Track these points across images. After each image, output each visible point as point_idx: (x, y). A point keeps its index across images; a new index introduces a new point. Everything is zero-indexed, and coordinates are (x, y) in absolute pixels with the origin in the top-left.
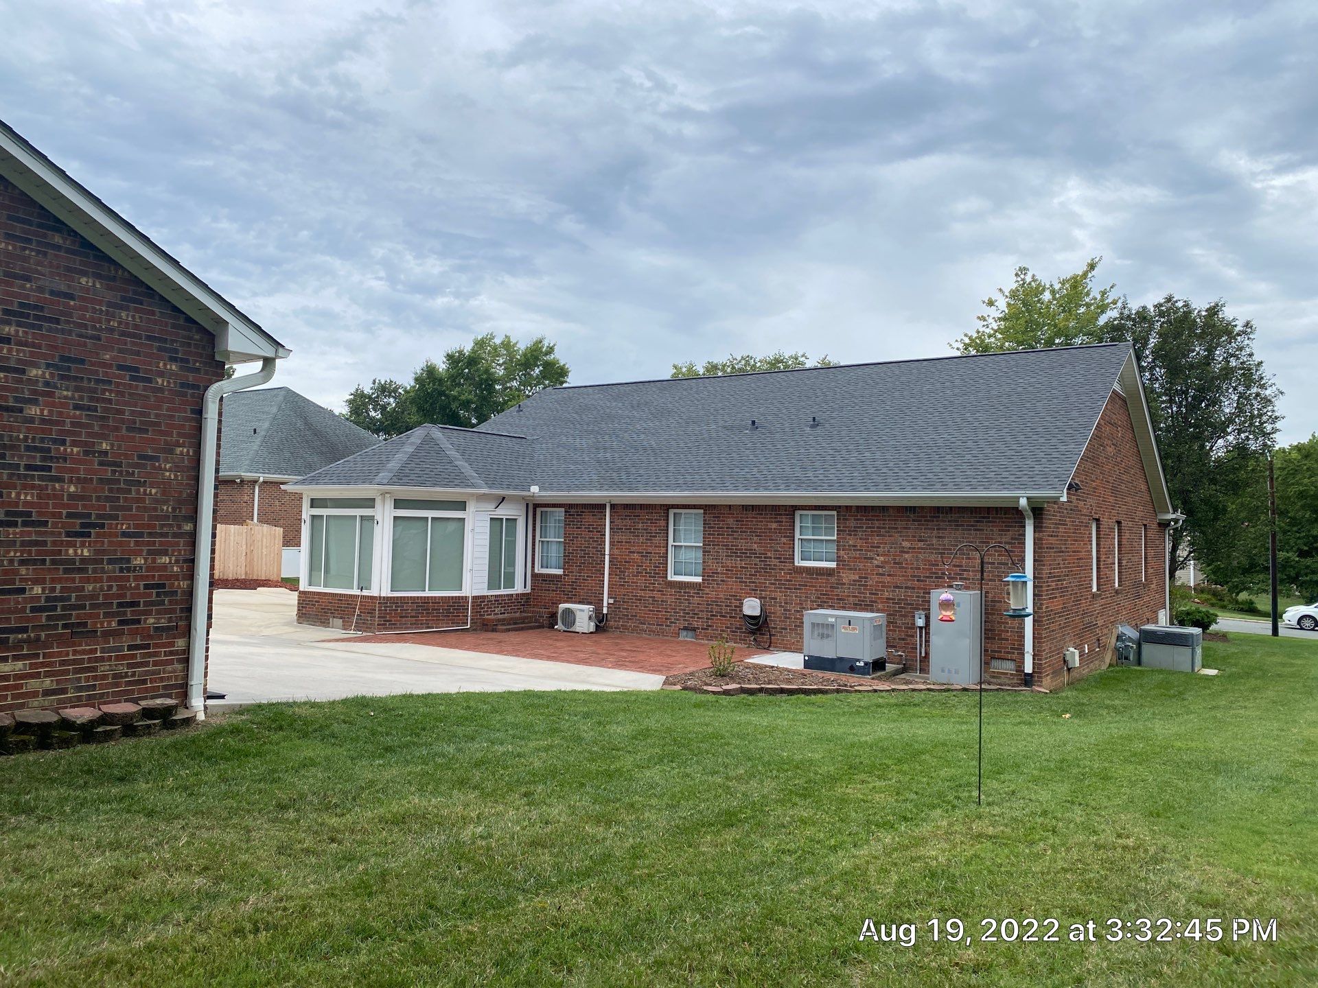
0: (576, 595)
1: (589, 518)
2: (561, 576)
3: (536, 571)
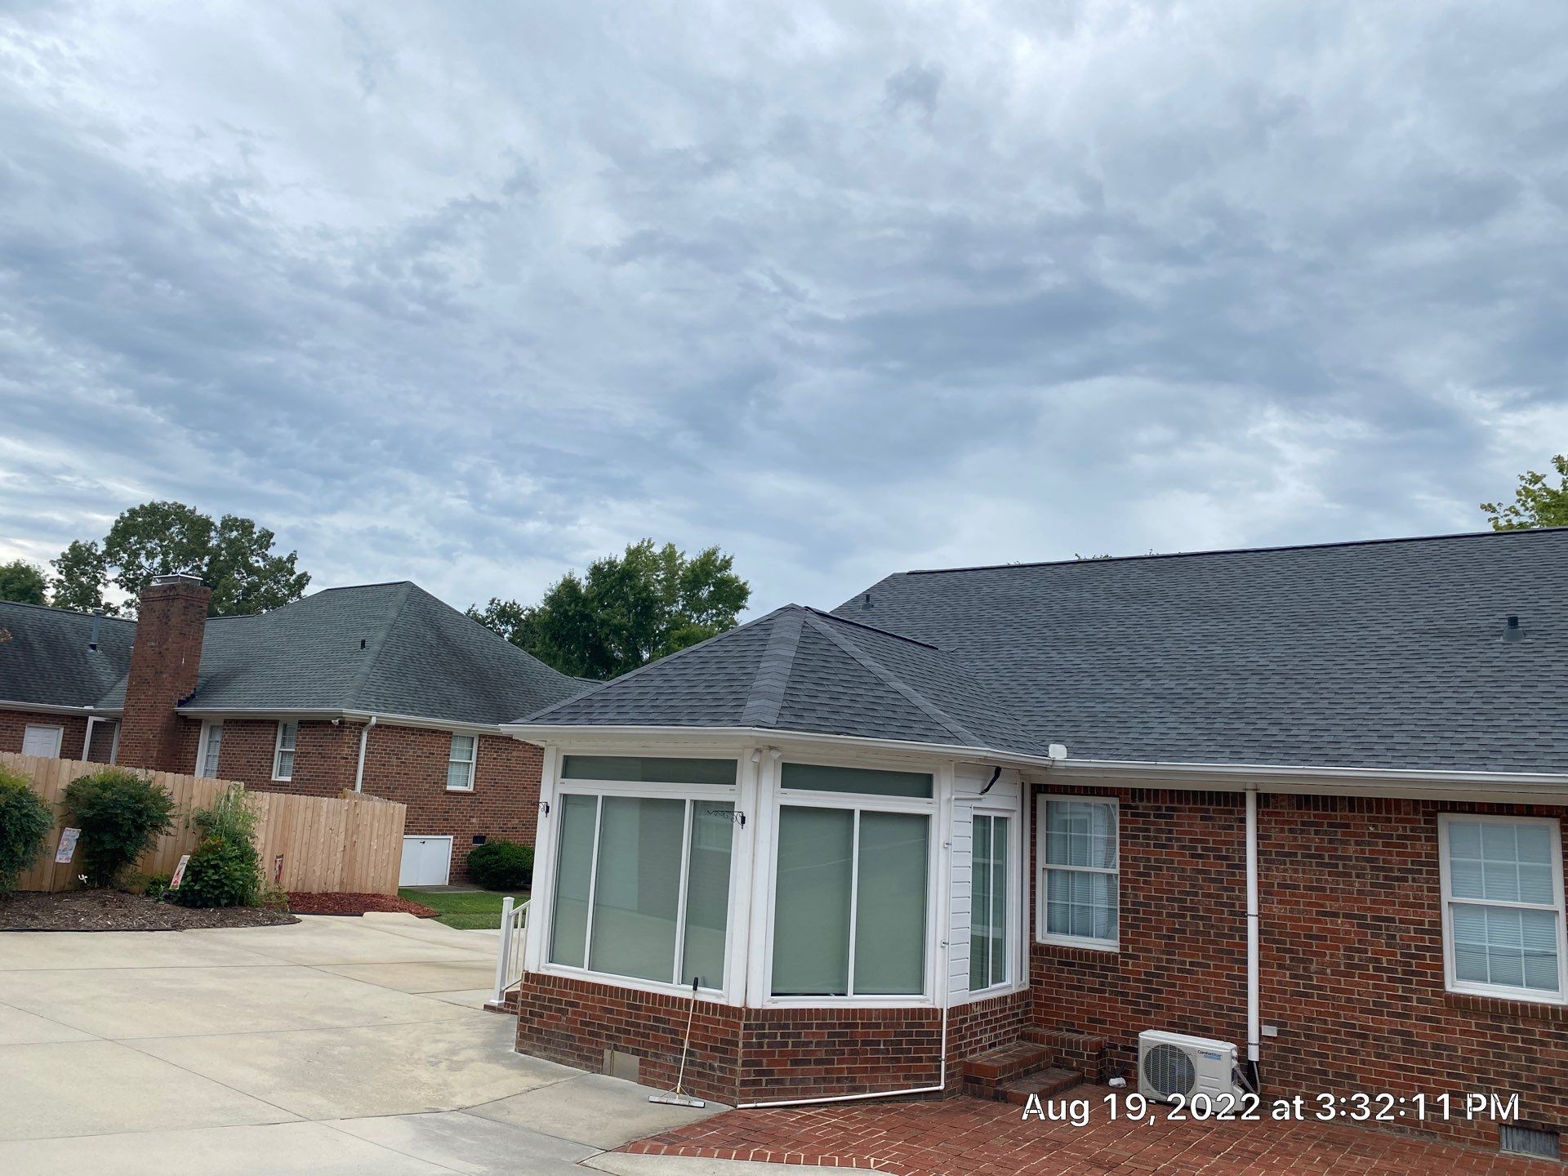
0: (1158, 1007)
1: (1191, 825)
2: (1115, 957)
3: (1039, 939)
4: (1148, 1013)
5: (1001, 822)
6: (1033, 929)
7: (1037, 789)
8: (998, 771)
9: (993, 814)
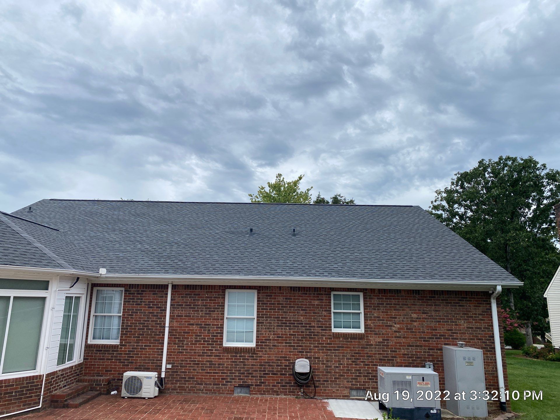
0: (132, 363)
1: (149, 297)
2: (118, 346)
3: (89, 342)
4: (128, 365)
5: (78, 298)
6: (87, 339)
7: (94, 285)
8: (78, 279)
9: (74, 296)
